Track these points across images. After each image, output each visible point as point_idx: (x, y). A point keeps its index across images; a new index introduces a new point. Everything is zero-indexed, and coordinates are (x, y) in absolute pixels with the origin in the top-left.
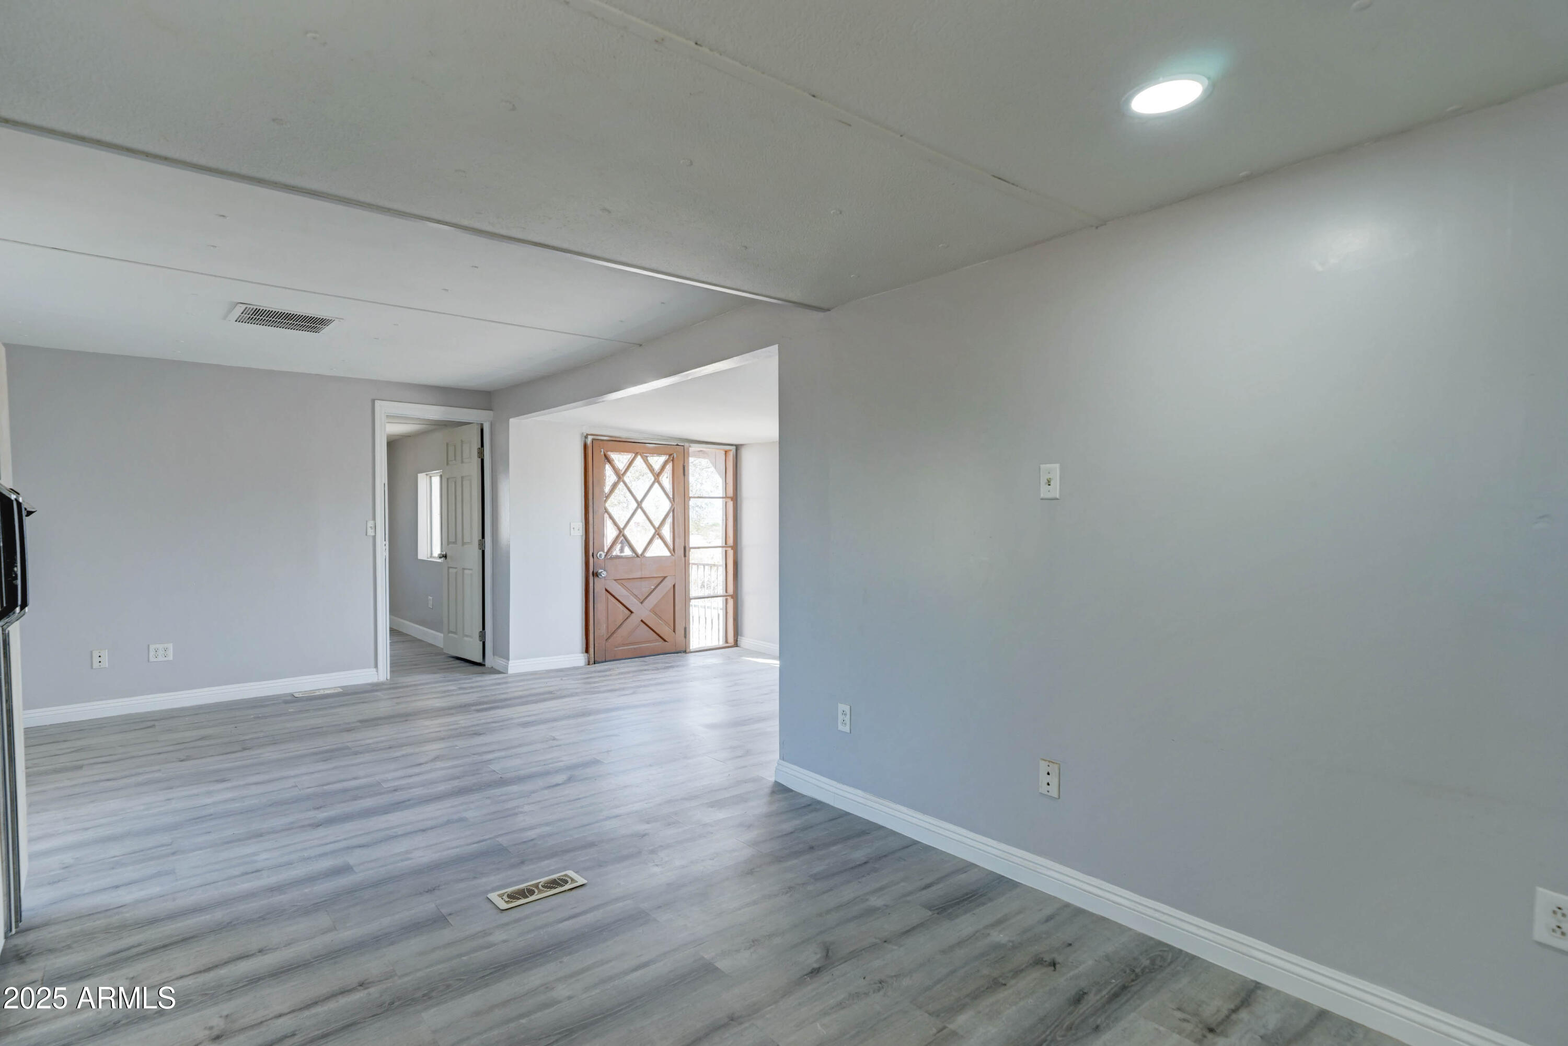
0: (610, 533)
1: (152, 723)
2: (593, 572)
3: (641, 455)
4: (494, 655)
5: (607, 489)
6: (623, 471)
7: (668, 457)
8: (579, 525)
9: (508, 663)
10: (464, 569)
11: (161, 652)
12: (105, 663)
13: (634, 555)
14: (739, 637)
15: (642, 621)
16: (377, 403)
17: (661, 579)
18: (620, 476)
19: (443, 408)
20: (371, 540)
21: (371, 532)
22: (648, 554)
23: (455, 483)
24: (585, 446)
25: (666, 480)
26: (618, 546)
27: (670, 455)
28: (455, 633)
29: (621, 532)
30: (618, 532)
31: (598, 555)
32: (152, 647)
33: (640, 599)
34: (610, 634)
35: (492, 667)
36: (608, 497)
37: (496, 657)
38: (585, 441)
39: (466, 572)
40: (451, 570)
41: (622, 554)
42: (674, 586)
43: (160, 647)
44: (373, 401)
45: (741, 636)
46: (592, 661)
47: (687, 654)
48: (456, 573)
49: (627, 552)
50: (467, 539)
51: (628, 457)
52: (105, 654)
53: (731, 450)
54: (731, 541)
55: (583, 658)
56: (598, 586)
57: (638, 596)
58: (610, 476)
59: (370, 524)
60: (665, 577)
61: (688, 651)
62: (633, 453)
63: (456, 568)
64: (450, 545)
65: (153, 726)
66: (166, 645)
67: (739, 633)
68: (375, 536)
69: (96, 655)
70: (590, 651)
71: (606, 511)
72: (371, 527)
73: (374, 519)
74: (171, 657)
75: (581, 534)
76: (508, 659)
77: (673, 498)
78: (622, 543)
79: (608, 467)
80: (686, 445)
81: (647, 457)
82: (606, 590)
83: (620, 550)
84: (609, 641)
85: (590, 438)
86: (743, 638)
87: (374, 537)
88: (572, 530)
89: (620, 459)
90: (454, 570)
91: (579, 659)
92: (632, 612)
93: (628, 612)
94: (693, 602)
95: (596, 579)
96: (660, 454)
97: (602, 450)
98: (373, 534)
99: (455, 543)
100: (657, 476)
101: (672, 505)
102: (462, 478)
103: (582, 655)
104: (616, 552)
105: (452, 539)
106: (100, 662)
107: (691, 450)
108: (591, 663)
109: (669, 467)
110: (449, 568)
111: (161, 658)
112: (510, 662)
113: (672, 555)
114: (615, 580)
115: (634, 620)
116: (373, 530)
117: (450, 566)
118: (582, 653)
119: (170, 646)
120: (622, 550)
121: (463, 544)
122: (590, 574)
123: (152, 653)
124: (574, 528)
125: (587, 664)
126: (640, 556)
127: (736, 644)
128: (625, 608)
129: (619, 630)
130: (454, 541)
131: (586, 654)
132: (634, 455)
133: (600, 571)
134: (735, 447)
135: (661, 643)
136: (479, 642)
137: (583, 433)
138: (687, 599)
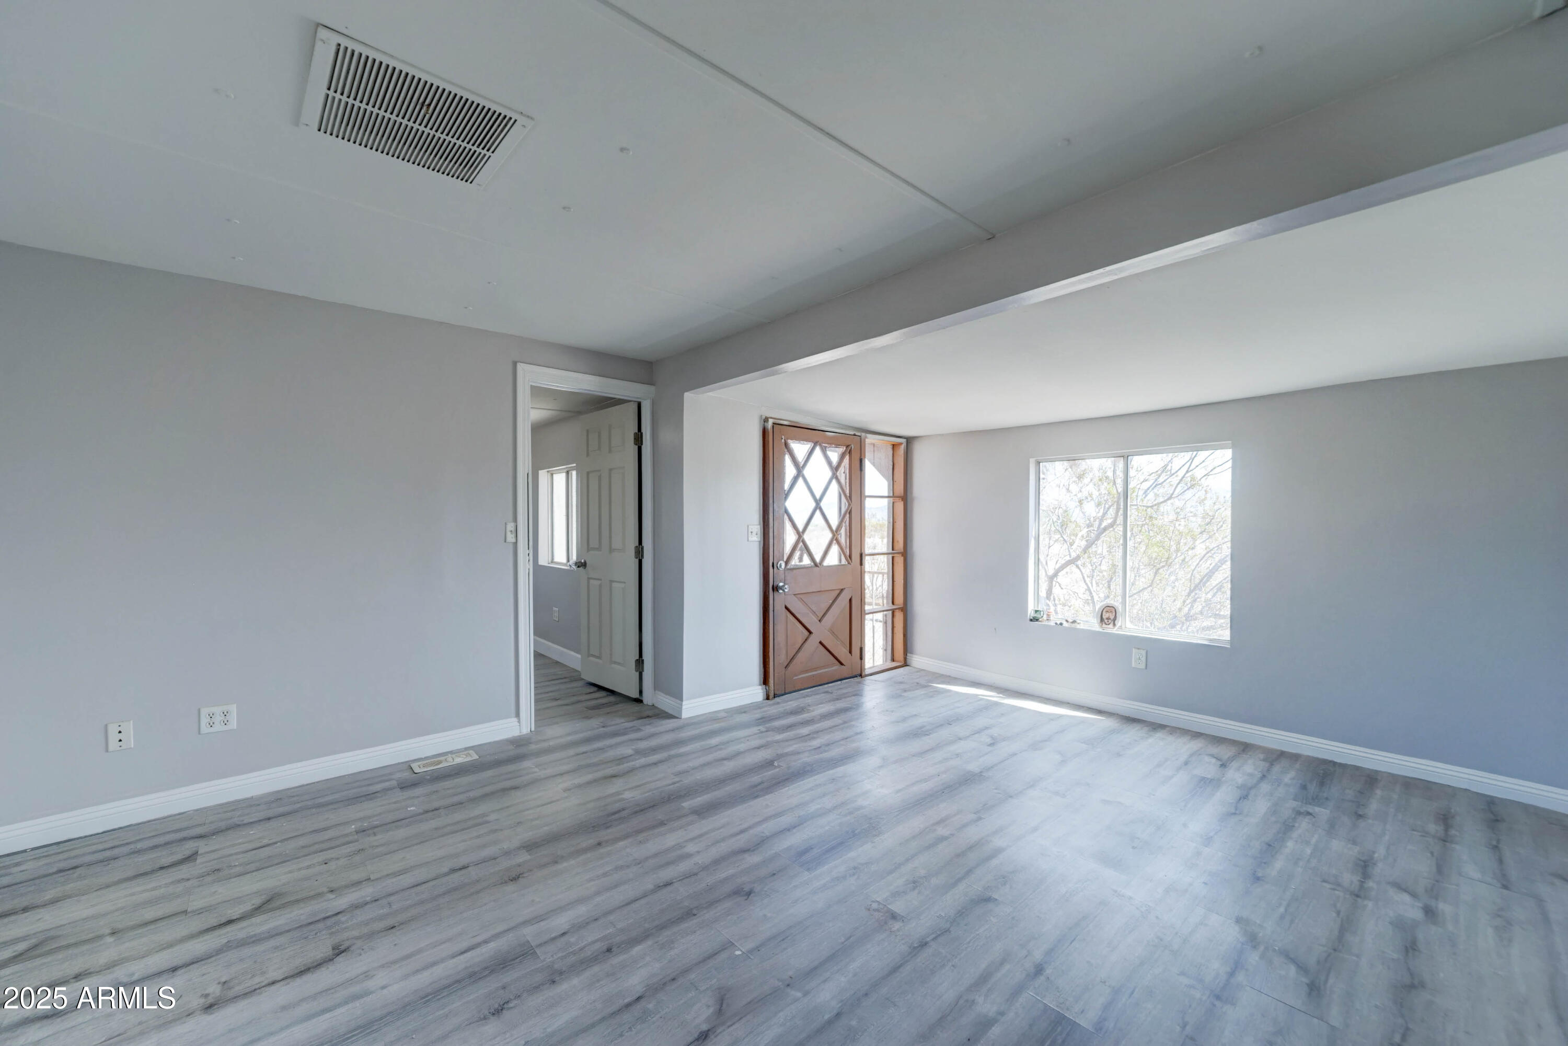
0: (790, 538)
1: (189, 847)
2: (773, 586)
3: (820, 445)
4: (655, 690)
5: (786, 487)
6: (802, 463)
7: (845, 448)
8: (757, 528)
9: (682, 705)
10: (611, 582)
11: (218, 718)
12: (130, 740)
13: (812, 564)
14: (908, 654)
15: (821, 643)
16: (520, 367)
17: (838, 592)
18: (800, 469)
19: (597, 379)
20: (511, 547)
21: (511, 538)
22: (826, 563)
23: (600, 478)
24: (764, 432)
25: (842, 474)
26: (797, 554)
27: (847, 446)
28: (599, 657)
29: (800, 535)
30: (797, 536)
31: (779, 566)
32: (205, 712)
33: (818, 616)
34: (789, 660)
35: (653, 705)
36: (787, 496)
37: (657, 692)
38: (764, 425)
39: (615, 585)
40: (592, 582)
41: (801, 564)
42: (850, 600)
43: (217, 710)
44: (515, 364)
45: (912, 653)
46: (771, 695)
47: (863, 679)
48: (600, 586)
49: (806, 561)
50: (617, 543)
51: (807, 447)
52: (129, 729)
53: (901, 444)
54: (900, 546)
55: (762, 691)
56: (778, 602)
57: (817, 613)
58: (790, 471)
59: (511, 526)
60: (842, 590)
61: (863, 674)
62: (813, 442)
63: (601, 580)
64: (591, 552)
65: (191, 858)
66: (225, 708)
67: (909, 650)
68: (516, 542)
69: (113, 729)
70: (770, 682)
71: (786, 512)
72: (511, 531)
73: (515, 520)
74: (233, 724)
75: (759, 540)
76: (682, 700)
77: (850, 497)
78: (801, 550)
79: (787, 459)
80: (863, 434)
81: (826, 447)
82: (786, 608)
83: (799, 558)
84: (789, 668)
85: (771, 422)
86: (914, 656)
87: (515, 544)
88: (750, 533)
89: (800, 449)
90: (597, 583)
91: (756, 693)
92: (810, 632)
93: (806, 633)
94: (867, 617)
95: (776, 593)
96: (837, 445)
97: (783, 437)
98: (514, 540)
99: (599, 549)
100: (835, 469)
101: (849, 505)
102: (610, 470)
103: (760, 687)
104: (795, 562)
105: (594, 543)
106: (120, 741)
107: (868, 441)
108: (771, 697)
109: (846, 460)
110: (589, 579)
111: (218, 727)
112: (684, 703)
113: (849, 563)
114: (794, 595)
115: (813, 642)
116: (513, 536)
117: (590, 577)
118: (760, 685)
119: (233, 708)
120: (801, 559)
121: (611, 550)
122: (768, 589)
123: (204, 720)
124: (752, 532)
125: (766, 697)
126: (819, 565)
127: (905, 664)
128: (804, 629)
129: (800, 655)
130: (597, 547)
131: (765, 686)
132: (813, 445)
133: (781, 584)
134: (905, 440)
135: (837, 667)
136: (634, 671)
137: (761, 416)
138: (862, 613)
